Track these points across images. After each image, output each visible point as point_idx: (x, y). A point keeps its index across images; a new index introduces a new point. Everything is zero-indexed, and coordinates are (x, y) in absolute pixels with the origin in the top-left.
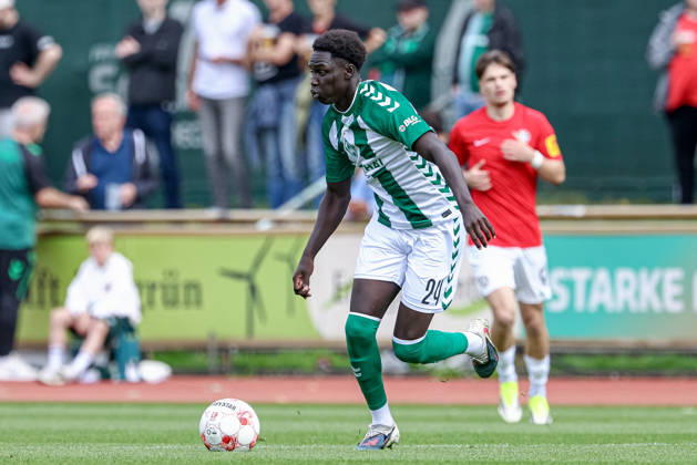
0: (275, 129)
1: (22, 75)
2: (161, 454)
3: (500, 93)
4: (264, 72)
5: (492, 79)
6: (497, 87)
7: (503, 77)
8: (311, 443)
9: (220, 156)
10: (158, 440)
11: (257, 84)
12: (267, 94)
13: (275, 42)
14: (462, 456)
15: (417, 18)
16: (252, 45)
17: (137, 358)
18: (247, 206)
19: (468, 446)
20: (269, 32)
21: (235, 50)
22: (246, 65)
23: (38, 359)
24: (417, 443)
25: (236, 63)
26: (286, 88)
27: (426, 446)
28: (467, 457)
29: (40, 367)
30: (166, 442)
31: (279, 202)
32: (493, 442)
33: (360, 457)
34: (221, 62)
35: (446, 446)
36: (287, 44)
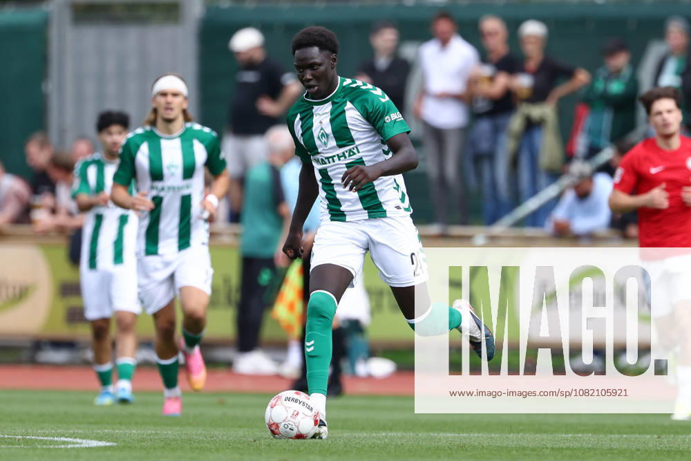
0: (491, 156)
1: (268, 107)
2: (386, 440)
3: (666, 125)
4: (482, 106)
5: (660, 113)
6: (664, 120)
7: (669, 111)
8: (518, 432)
9: (442, 178)
10: (383, 428)
11: (475, 116)
12: (484, 126)
13: (491, 79)
14: (650, 445)
15: (621, 61)
16: (472, 82)
17: (366, 355)
18: (464, 222)
19: (656, 436)
20: (487, 71)
21: (456, 86)
22: (466, 99)
23: (279, 356)
24: (611, 433)
25: (457, 98)
26: (500, 121)
27: (619, 436)
28: (656, 446)
29: (280, 362)
30: (391, 430)
31: (493, 220)
32: (678, 433)
33: (562, 445)
34: (444, 97)
35: (637, 436)
36: (502, 81)
